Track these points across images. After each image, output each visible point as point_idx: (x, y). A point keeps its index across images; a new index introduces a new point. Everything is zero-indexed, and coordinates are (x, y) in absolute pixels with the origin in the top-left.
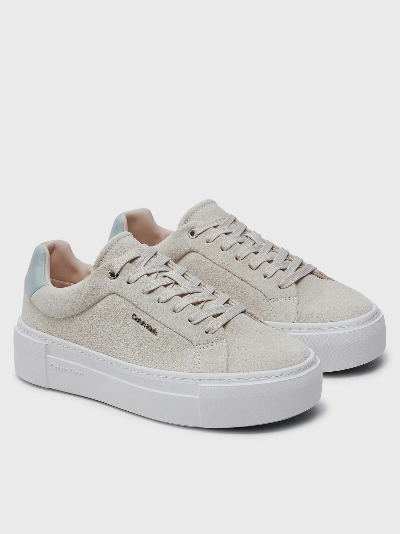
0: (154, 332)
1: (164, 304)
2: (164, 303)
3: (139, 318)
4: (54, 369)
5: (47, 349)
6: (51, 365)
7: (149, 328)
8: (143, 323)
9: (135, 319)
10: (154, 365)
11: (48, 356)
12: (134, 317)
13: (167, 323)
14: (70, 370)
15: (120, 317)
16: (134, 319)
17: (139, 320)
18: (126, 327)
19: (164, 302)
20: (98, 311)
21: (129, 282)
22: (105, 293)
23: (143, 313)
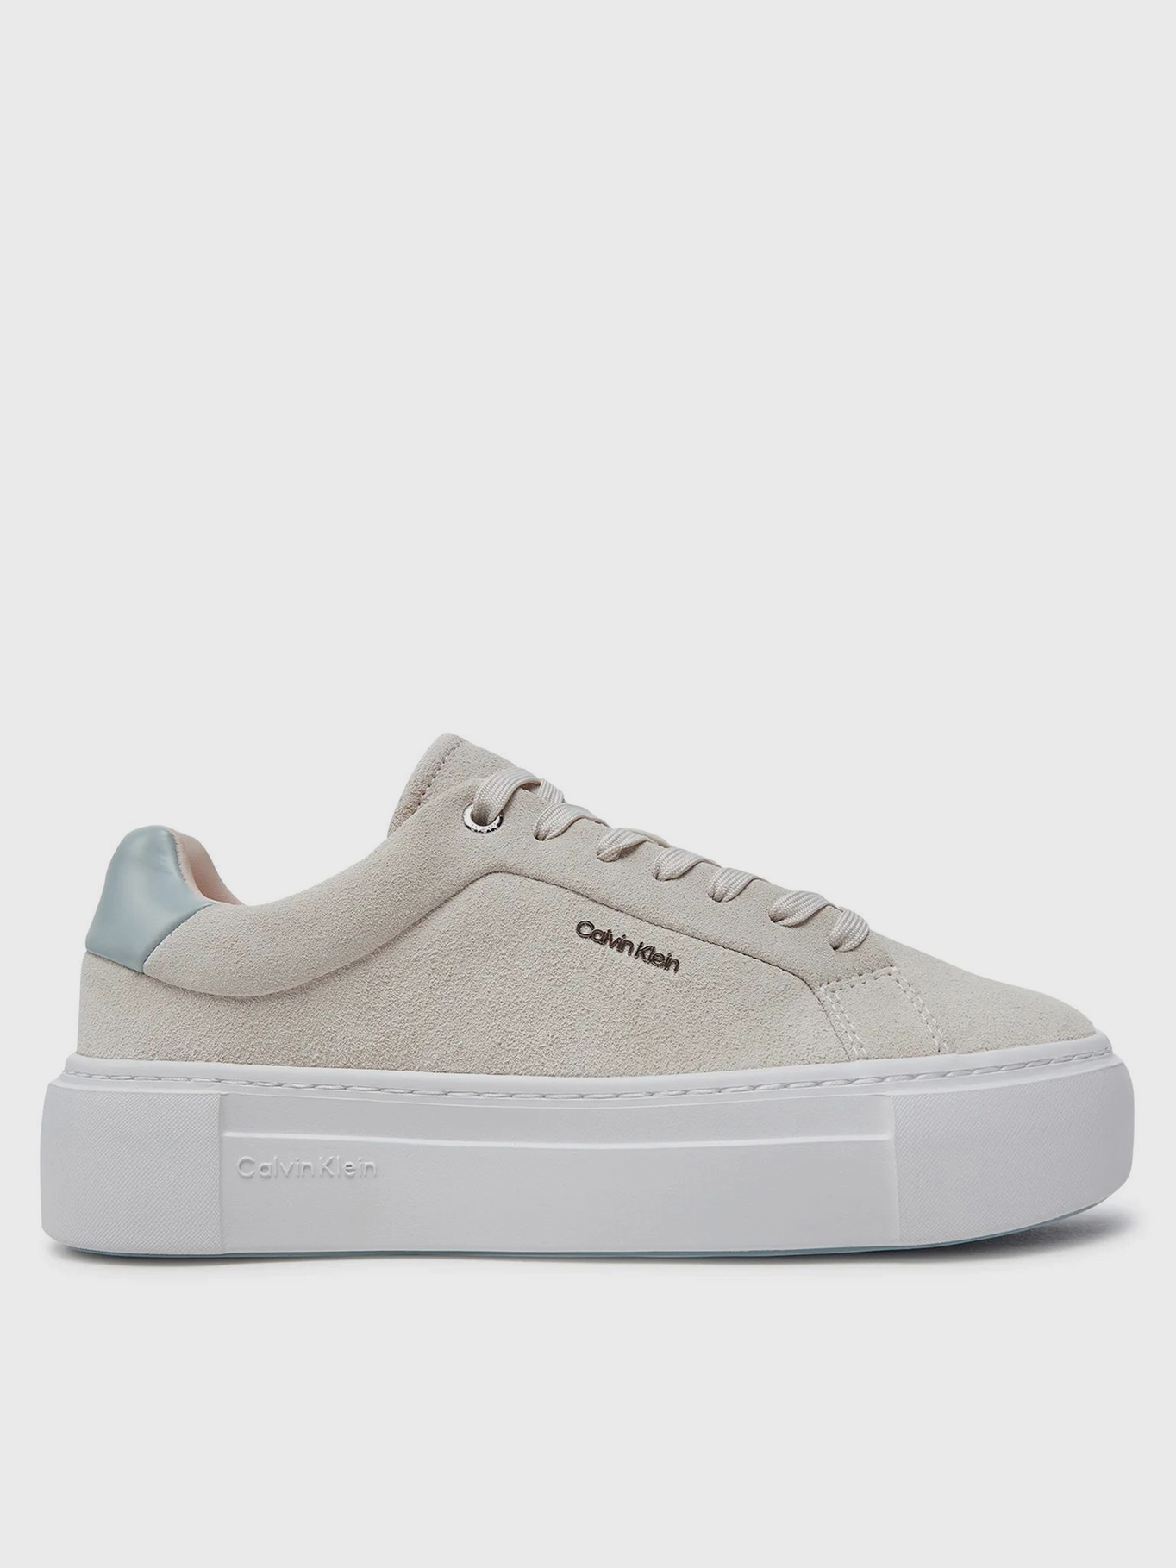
0: (668, 962)
1: (679, 881)
2: (677, 878)
3: (605, 929)
4: (251, 1177)
5: (225, 1112)
6: (241, 1164)
7: (648, 954)
8: (621, 944)
9: (591, 936)
10: (689, 1063)
11: (228, 1134)
12: (586, 930)
13: (706, 931)
14: (324, 1164)
15: (531, 936)
16: (585, 936)
17: (605, 938)
18: (558, 966)
19: (676, 876)
20: (444, 932)
21: (541, 836)
22: (466, 871)
23: (615, 912)
